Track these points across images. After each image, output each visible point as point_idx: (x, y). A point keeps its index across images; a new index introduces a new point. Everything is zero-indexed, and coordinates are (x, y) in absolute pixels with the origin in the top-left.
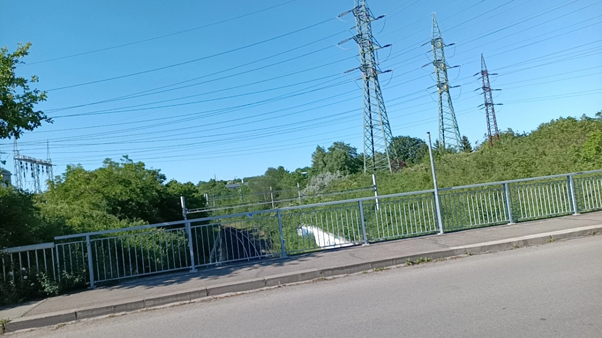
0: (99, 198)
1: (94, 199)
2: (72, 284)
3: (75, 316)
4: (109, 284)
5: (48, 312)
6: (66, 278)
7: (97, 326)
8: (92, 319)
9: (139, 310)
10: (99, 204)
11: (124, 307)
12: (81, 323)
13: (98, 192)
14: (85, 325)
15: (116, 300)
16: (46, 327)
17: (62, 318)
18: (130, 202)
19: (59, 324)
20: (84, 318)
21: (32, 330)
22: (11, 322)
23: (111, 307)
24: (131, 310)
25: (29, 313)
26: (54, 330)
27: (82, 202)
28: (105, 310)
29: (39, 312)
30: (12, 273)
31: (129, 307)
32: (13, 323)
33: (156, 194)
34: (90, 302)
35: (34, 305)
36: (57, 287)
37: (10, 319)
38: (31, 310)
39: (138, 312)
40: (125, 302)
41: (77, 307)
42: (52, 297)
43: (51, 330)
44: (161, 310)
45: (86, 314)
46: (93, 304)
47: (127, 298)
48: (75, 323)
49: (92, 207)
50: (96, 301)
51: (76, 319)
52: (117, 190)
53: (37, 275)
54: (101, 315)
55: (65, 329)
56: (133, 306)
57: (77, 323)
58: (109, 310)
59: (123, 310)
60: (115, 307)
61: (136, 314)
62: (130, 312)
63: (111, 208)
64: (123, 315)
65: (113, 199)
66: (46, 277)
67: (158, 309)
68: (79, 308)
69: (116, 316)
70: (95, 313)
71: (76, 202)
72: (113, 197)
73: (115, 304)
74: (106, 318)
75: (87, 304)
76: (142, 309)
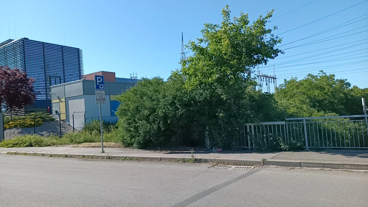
0: (305, 98)
1: (302, 98)
2: (295, 146)
3: (300, 165)
4: (318, 150)
5: (284, 159)
6: (292, 142)
7: (313, 173)
8: (309, 168)
9: (340, 170)
10: (305, 101)
11: (330, 166)
12: (303, 170)
13: (304, 94)
14: (306, 171)
15: (325, 160)
16: (284, 167)
17: (293, 164)
18: (324, 101)
19: (291, 167)
20: (305, 167)
21: (277, 167)
22: (267, 161)
23: (322, 164)
24: (335, 168)
25: (275, 158)
26: (289, 170)
27: (295, 100)
28: (318, 165)
29: (279, 158)
30: (265, 135)
31: (333, 166)
32: (268, 161)
33: (343, 95)
34: (307, 158)
35: (276, 154)
36: (288, 146)
37: (266, 159)
38: (275, 156)
39: (339, 171)
40: (331, 163)
41: (300, 160)
42: (285, 151)
43: (287, 169)
44: (356, 173)
45: (306, 165)
46: (309, 160)
47: (331, 160)
48: (300, 169)
49: (301, 103)
50: (311, 158)
51: (300, 167)
52: (316, 93)
53: (277, 138)
54: (316, 167)
55: (295, 170)
56: (336, 166)
57: (301, 168)
58: (320, 165)
59: (329, 168)
60: (324, 164)
61: (338, 172)
62: (334, 170)
63: (312, 104)
64: (330, 170)
65: (313, 98)
66: (282, 140)
67: (354, 172)
68: (301, 160)
69: (325, 170)
70: (311, 165)
71: (291, 100)
72: (313, 97)
73: (324, 162)
74: (318, 170)
75: (306, 159)
76: (342, 170)
